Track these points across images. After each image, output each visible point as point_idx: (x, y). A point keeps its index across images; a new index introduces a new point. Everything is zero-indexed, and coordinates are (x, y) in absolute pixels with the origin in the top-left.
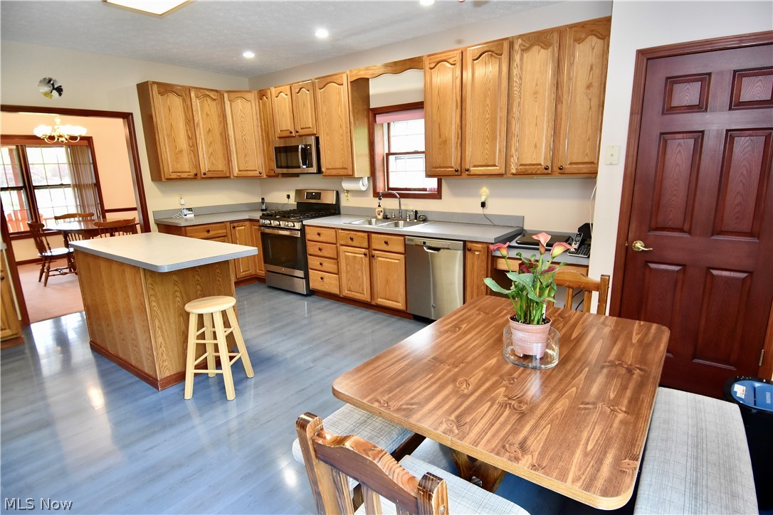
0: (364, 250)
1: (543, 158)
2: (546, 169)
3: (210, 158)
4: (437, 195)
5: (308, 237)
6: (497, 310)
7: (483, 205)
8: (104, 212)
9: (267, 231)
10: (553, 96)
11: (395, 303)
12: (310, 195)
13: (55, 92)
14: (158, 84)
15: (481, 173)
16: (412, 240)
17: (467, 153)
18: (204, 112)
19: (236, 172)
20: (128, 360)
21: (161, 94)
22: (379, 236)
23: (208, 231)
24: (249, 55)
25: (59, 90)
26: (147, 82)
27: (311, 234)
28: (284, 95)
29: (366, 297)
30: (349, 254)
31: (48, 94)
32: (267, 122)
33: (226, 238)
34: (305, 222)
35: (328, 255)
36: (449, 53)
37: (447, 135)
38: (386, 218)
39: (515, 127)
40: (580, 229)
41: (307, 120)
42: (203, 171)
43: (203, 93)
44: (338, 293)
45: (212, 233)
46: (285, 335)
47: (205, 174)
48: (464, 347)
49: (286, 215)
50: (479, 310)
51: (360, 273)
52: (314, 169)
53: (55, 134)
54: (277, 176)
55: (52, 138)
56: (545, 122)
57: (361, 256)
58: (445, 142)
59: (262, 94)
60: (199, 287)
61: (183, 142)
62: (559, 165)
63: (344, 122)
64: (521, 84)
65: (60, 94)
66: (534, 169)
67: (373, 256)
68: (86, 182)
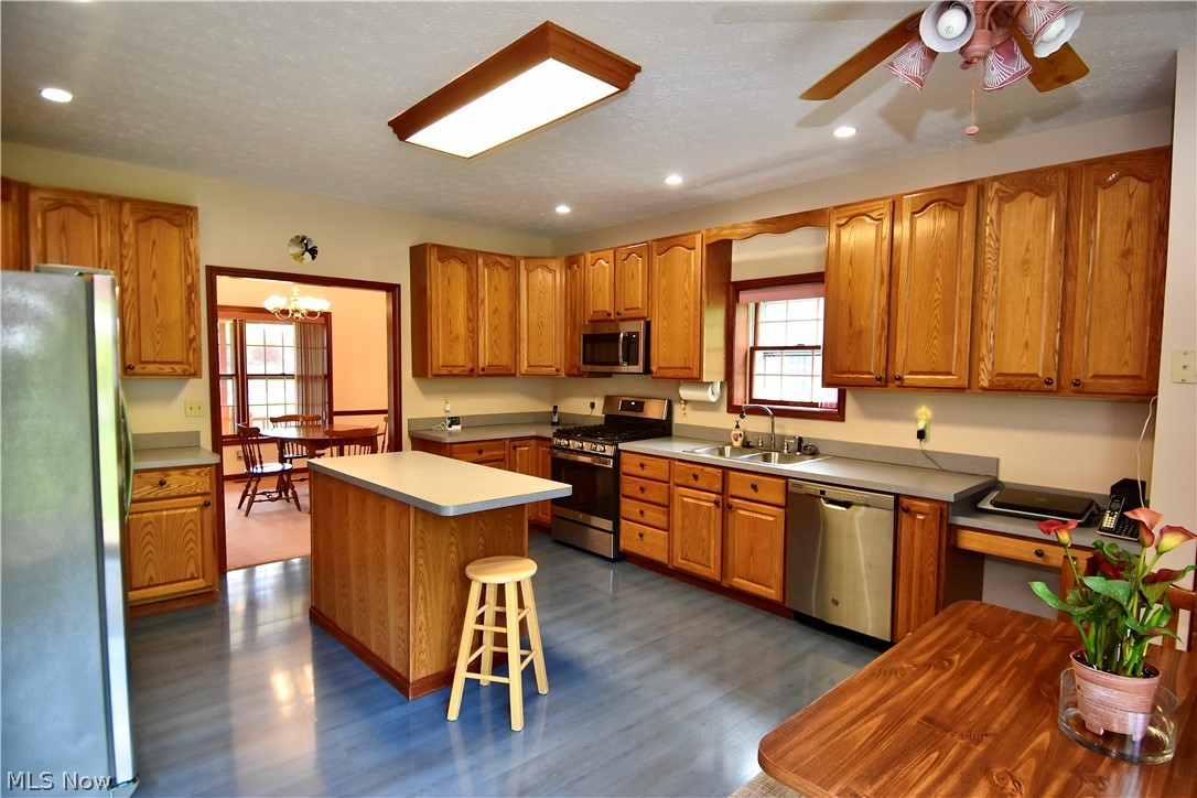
0: (714, 495)
1: (1041, 366)
2: (1048, 383)
3: (492, 347)
4: (838, 414)
5: (624, 468)
6: (1007, 630)
7: (921, 435)
8: (332, 414)
9: (561, 455)
10: (1059, 268)
11: (764, 588)
12: (626, 405)
13: (307, 255)
14: (439, 246)
15: (923, 384)
16: (800, 486)
17: (898, 351)
18: (491, 284)
19: (524, 367)
20: (365, 643)
21: (440, 259)
22: (742, 474)
23: (480, 452)
24: (563, 209)
25: (313, 252)
26: (425, 244)
27: (629, 465)
28: (603, 263)
29: (712, 572)
30: (690, 500)
31: (299, 257)
32: (575, 297)
33: (502, 464)
34: (622, 446)
35: (654, 500)
36: (871, 204)
37: (863, 323)
38: (747, 445)
39: (989, 315)
40: (1114, 488)
41: (636, 296)
42: (481, 365)
43: (493, 259)
44: (666, 562)
45: (485, 454)
46: (588, 625)
47: (483, 370)
48: (974, 702)
49: (589, 433)
50: (970, 627)
51: (705, 532)
52: (639, 368)
53: (291, 308)
54: (581, 375)
55: (285, 312)
56: (1044, 308)
57: (709, 504)
58: (859, 334)
59: (572, 262)
60: (481, 540)
61: (460, 326)
62: (1073, 377)
63: (692, 301)
64: (998, 249)
65: (314, 258)
66: (1024, 382)
67: (730, 507)
68: (314, 373)
